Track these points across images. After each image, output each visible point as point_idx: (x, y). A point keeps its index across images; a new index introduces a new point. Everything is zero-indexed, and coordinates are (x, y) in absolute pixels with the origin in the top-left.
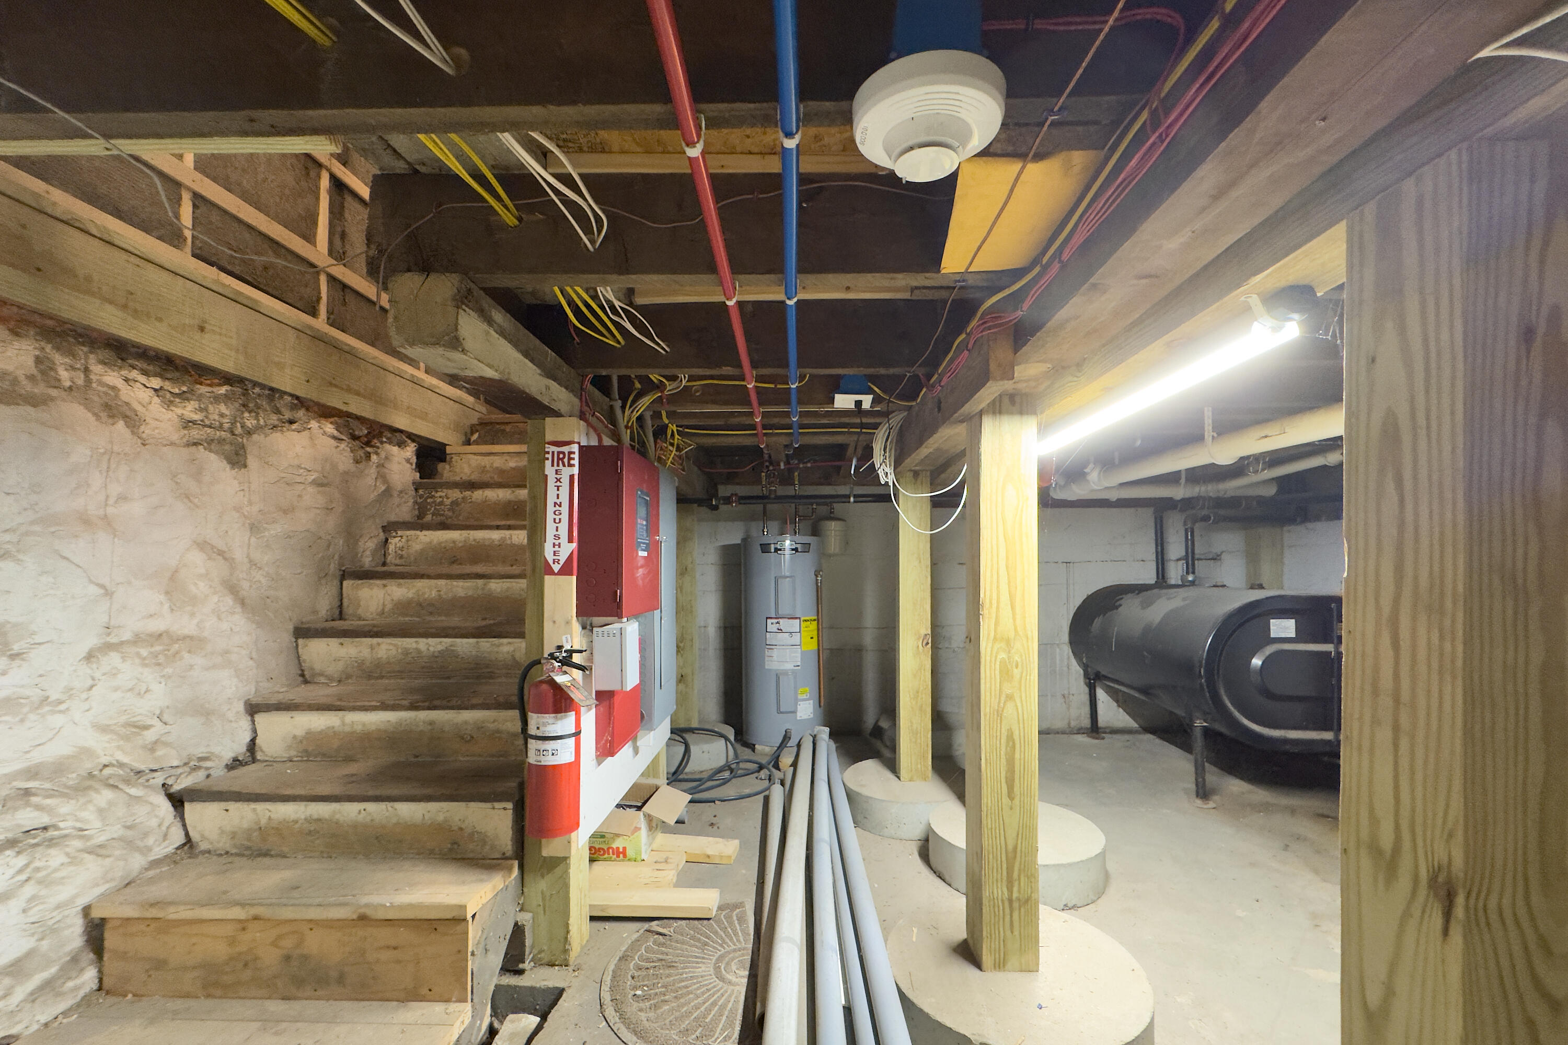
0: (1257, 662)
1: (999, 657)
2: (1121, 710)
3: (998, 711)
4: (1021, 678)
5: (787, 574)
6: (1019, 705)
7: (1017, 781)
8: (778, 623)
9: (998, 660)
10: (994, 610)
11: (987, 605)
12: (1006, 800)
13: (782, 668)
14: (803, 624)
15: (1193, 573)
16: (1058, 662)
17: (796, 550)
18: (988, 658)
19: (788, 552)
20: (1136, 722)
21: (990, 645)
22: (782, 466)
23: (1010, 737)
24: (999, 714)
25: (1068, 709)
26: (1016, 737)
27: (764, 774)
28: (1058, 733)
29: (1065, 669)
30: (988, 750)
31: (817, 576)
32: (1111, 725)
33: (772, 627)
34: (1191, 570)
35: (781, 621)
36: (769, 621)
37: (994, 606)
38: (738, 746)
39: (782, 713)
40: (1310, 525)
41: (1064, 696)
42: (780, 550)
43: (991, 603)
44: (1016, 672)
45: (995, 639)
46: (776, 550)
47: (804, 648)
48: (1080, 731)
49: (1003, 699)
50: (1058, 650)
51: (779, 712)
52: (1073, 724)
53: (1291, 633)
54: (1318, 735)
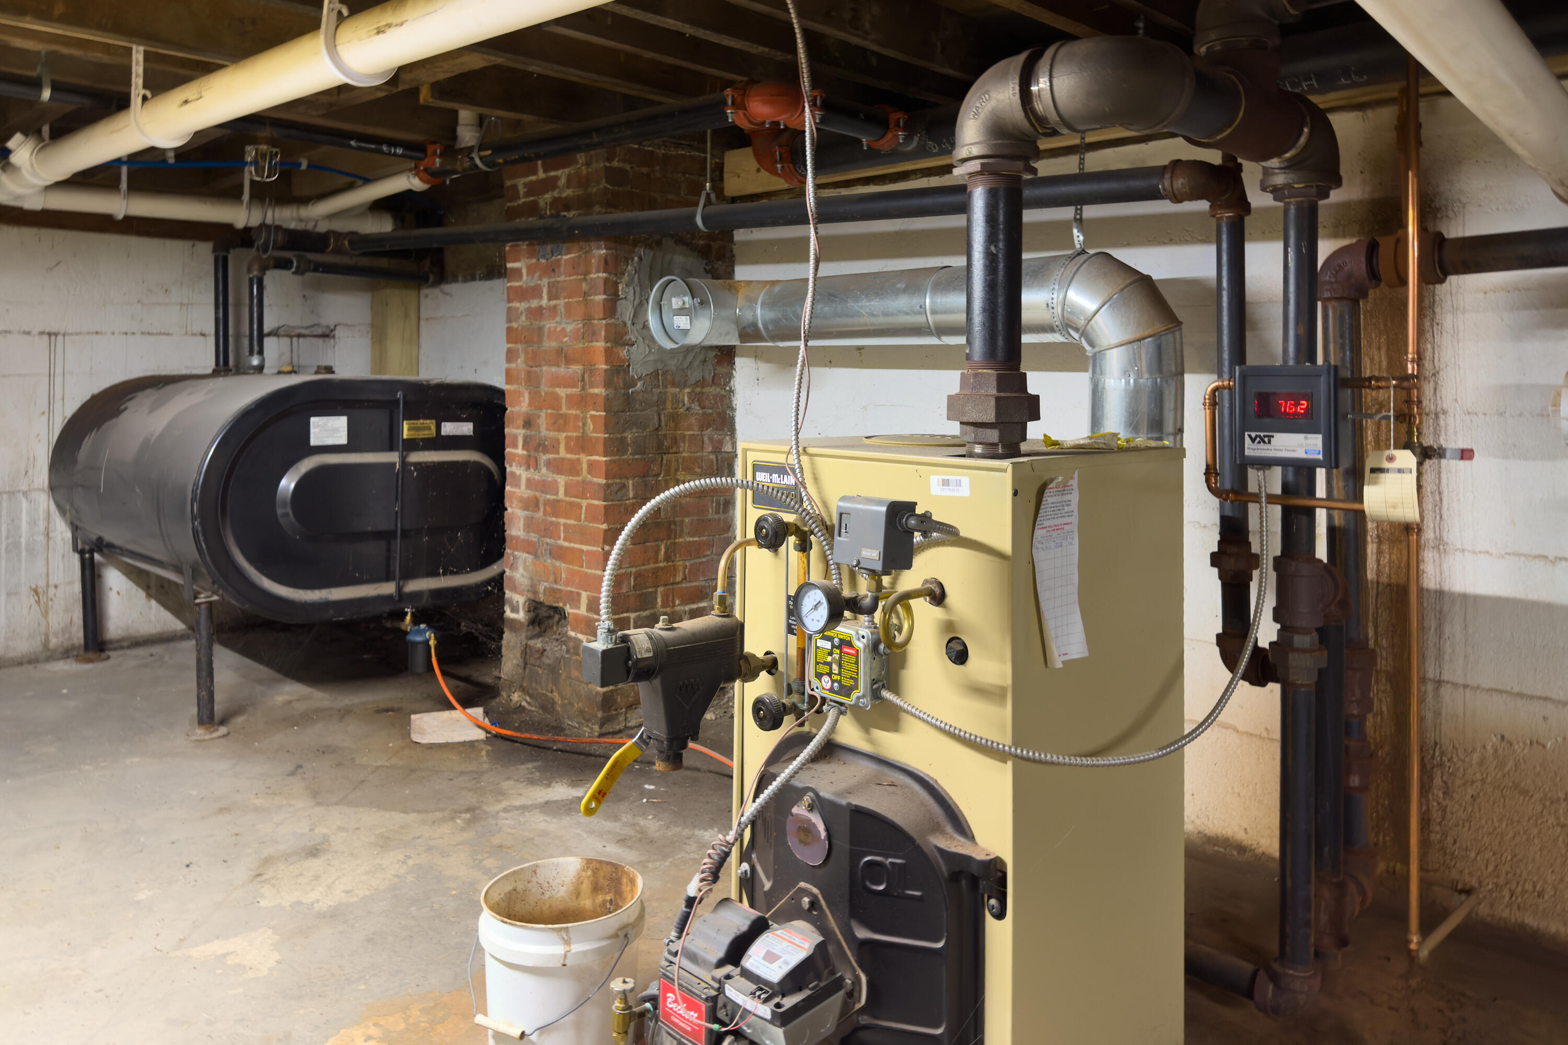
0: (288, 483)
2: (153, 603)
15: (261, 352)
16: (24, 525)
20: (183, 620)
25: (45, 614)
28: (20, 664)
29: (41, 539)
32: (132, 632)
34: (256, 348)
40: (447, 287)
41: (36, 592)
48: (67, 653)
50: (24, 503)
52: (54, 642)
53: (341, 437)
54: (375, 589)
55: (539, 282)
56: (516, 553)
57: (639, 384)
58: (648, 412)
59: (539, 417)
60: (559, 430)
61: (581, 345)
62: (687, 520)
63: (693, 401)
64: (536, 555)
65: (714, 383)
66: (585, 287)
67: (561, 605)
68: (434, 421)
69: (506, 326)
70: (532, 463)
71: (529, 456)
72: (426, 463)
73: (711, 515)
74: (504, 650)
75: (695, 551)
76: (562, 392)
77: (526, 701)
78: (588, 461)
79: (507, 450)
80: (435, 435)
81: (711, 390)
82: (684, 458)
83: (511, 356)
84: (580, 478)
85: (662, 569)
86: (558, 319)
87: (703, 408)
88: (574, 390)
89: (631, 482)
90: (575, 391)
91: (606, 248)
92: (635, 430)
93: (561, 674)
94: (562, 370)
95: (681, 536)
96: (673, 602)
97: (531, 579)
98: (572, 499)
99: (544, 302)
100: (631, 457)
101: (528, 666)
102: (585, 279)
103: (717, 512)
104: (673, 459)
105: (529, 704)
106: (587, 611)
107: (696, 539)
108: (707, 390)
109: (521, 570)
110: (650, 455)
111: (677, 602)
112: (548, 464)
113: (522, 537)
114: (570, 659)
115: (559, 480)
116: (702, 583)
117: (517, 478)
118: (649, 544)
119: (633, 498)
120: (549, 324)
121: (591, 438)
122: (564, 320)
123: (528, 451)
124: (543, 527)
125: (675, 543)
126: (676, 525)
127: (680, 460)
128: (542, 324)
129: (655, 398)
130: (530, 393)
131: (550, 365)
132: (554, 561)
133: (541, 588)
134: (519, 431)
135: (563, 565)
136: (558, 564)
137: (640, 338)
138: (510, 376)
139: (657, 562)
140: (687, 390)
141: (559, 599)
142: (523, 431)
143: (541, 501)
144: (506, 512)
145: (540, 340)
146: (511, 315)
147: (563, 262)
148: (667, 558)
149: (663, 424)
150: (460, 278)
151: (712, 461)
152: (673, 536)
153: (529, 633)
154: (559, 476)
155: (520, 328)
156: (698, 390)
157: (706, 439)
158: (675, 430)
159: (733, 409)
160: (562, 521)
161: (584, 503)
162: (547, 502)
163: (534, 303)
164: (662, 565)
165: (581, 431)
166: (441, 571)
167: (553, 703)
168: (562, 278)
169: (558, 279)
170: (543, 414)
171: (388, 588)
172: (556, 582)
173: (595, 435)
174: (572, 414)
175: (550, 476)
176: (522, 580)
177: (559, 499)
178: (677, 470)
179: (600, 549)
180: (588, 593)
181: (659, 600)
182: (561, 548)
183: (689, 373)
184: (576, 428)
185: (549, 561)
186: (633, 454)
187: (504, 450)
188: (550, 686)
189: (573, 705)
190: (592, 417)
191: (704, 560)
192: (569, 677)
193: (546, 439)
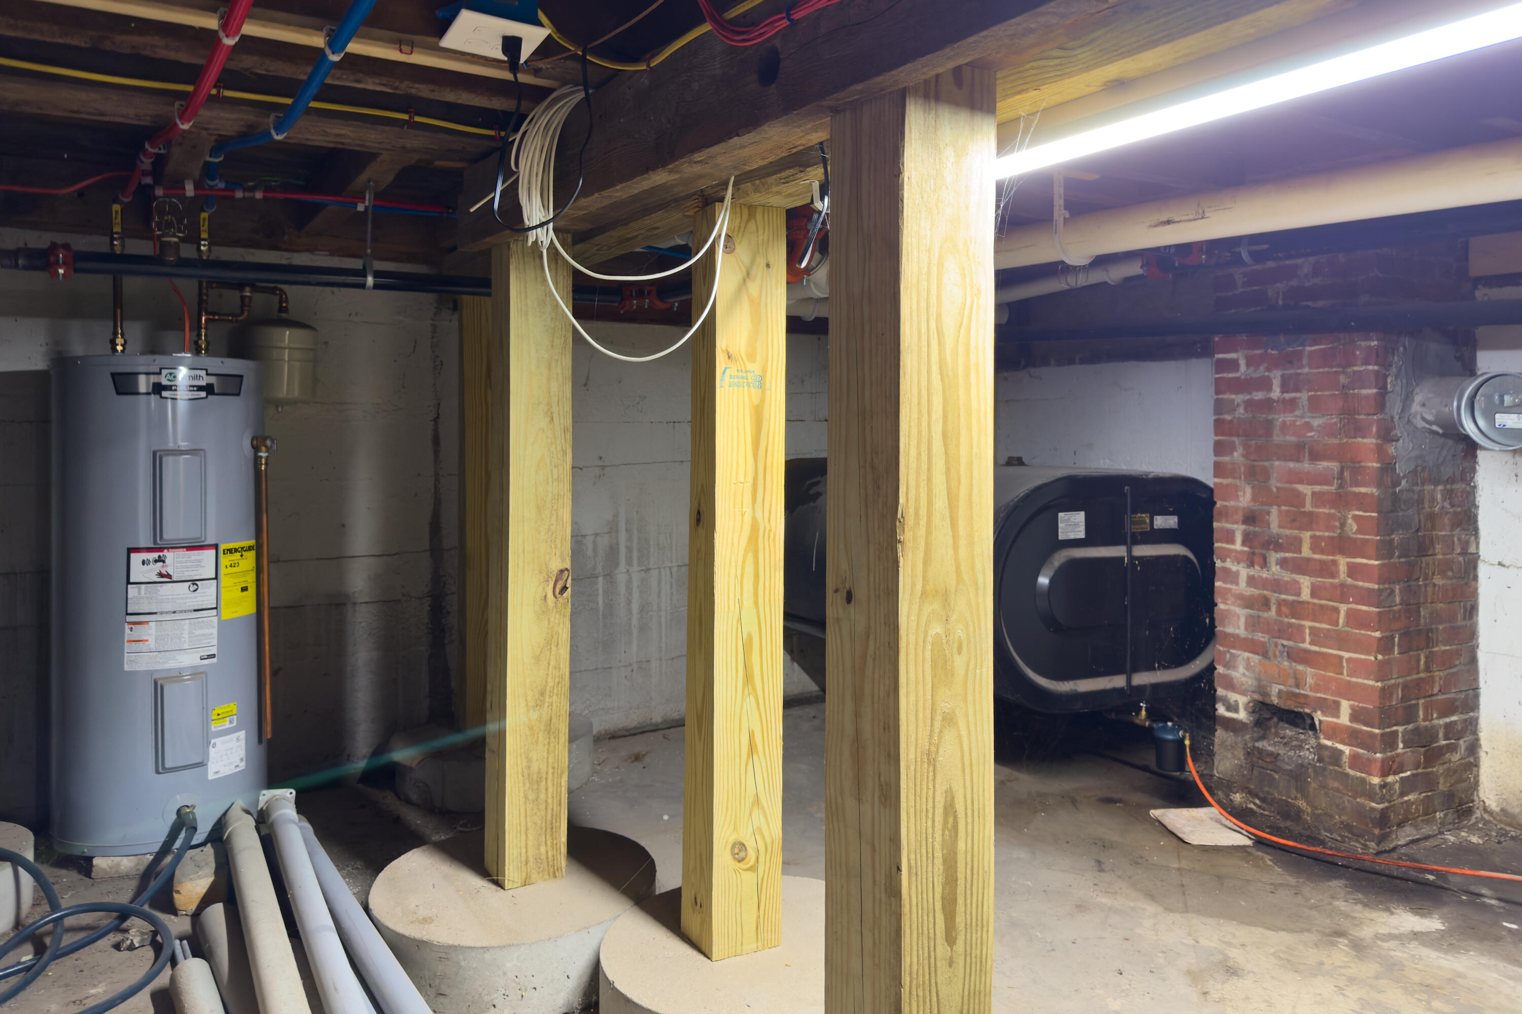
0: (1044, 580)
1: (932, 633)
3: (929, 754)
4: (966, 674)
5: (183, 445)
6: (964, 733)
7: (960, 900)
8: (160, 560)
9: (930, 639)
10: (922, 531)
11: (910, 521)
12: (942, 949)
13: (171, 664)
14: (225, 560)
17: (209, 389)
18: (912, 638)
19: (183, 394)
21: (915, 608)
22: (190, 190)
23: (950, 809)
24: (931, 759)
26: (959, 806)
27: (137, 930)
30: (913, 847)
31: (256, 449)
33: (139, 572)
35: (169, 555)
36: (133, 556)
37: (923, 522)
38: (47, 871)
39: (167, 770)
42: (168, 388)
43: (917, 514)
44: (959, 662)
45: (924, 593)
46: (158, 389)
47: (227, 613)
49: (937, 725)
51: (160, 768)
53: (1080, 531)
54: (1110, 681)
55: (1266, 374)
56: (1233, 651)
57: (1404, 482)
58: (1410, 512)
59: (1268, 513)
60: (1300, 528)
61: (1336, 441)
62: (1441, 627)
63: (1445, 500)
64: (1265, 655)
65: (1463, 480)
66: (1343, 379)
67: (1307, 711)
68: (1148, 515)
69: (1214, 418)
70: (1257, 559)
71: (1253, 554)
72: (1146, 557)
73: (1460, 623)
74: (1216, 748)
75: (1447, 660)
76: (1306, 490)
77: (1255, 804)
78: (1348, 564)
79: (1216, 545)
80: (1149, 529)
81: (1459, 486)
82: (1439, 560)
83: (1219, 448)
84: (1336, 581)
85: (1422, 679)
86: (1298, 413)
87: (1452, 506)
88: (1326, 488)
89: (1397, 587)
90: (1332, 488)
91: (1378, 340)
92: (1400, 532)
93: (1310, 783)
94: (1307, 466)
95: (1437, 645)
96: (1432, 715)
97: (1258, 680)
98: (1323, 602)
99: (1276, 393)
100: (1397, 560)
101: (1255, 768)
102: (1344, 372)
103: (1464, 619)
104: (1431, 562)
105: (1259, 807)
106: (1351, 721)
107: (1448, 648)
108: (1455, 486)
109: (1241, 669)
110: (1412, 558)
111: (1435, 716)
112: (1283, 563)
113: (1242, 636)
114: (1324, 769)
115: (1302, 581)
116: (1453, 696)
117: (1233, 577)
118: (1411, 653)
119: (1400, 604)
120: (1281, 418)
121: (1355, 540)
122: (1308, 414)
123: (1250, 547)
124: (1276, 628)
125: (1432, 652)
126: (1432, 632)
127: (1436, 563)
128: (1270, 417)
129: (1416, 497)
130: (1253, 488)
131: (1285, 460)
132: (1294, 664)
133: (1275, 689)
134: (1235, 526)
135: (1309, 670)
136: (1300, 668)
137: (1406, 434)
138: (1219, 470)
139: (1418, 673)
140: (1440, 487)
141: (1303, 705)
142: (1243, 527)
143: (1273, 601)
144: (1216, 608)
145: (1269, 432)
146: (1219, 407)
147: (1306, 353)
148: (1428, 669)
149: (1423, 525)
150: (1053, 362)
151: (1460, 563)
152: (1431, 645)
153: (1255, 735)
154: (1301, 576)
155: (1235, 420)
156: (1449, 487)
157: (1455, 539)
158: (1431, 531)
159: (1477, 507)
160: (1307, 624)
161: (1343, 608)
162: (1280, 603)
163: (1259, 395)
164: (1422, 675)
165: (1339, 531)
166: (1157, 665)
167: (1299, 811)
168: (1306, 370)
169: (1299, 371)
170: (1274, 510)
171: (1119, 681)
172: (1297, 686)
173: (1359, 536)
174: (1324, 513)
175: (1287, 576)
176: (1243, 679)
177: (1301, 600)
178: (1433, 574)
179: (1373, 658)
180: (1352, 702)
181: (1421, 713)
182: (1307, 651)
183: (1442, 468)
184: (1329, 528)
185: (1286, 663)
186: (1399, 557)
187: (1213, 544)
188: (1293, 793)
189: (1331, 817)
190: (1355, 518)
191: (1454, 670)
192: (1323, 786)
193: (1279, 536)
